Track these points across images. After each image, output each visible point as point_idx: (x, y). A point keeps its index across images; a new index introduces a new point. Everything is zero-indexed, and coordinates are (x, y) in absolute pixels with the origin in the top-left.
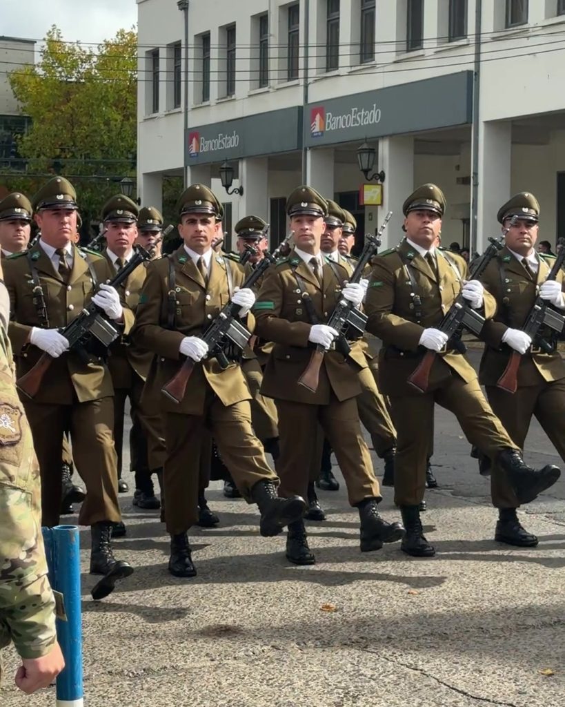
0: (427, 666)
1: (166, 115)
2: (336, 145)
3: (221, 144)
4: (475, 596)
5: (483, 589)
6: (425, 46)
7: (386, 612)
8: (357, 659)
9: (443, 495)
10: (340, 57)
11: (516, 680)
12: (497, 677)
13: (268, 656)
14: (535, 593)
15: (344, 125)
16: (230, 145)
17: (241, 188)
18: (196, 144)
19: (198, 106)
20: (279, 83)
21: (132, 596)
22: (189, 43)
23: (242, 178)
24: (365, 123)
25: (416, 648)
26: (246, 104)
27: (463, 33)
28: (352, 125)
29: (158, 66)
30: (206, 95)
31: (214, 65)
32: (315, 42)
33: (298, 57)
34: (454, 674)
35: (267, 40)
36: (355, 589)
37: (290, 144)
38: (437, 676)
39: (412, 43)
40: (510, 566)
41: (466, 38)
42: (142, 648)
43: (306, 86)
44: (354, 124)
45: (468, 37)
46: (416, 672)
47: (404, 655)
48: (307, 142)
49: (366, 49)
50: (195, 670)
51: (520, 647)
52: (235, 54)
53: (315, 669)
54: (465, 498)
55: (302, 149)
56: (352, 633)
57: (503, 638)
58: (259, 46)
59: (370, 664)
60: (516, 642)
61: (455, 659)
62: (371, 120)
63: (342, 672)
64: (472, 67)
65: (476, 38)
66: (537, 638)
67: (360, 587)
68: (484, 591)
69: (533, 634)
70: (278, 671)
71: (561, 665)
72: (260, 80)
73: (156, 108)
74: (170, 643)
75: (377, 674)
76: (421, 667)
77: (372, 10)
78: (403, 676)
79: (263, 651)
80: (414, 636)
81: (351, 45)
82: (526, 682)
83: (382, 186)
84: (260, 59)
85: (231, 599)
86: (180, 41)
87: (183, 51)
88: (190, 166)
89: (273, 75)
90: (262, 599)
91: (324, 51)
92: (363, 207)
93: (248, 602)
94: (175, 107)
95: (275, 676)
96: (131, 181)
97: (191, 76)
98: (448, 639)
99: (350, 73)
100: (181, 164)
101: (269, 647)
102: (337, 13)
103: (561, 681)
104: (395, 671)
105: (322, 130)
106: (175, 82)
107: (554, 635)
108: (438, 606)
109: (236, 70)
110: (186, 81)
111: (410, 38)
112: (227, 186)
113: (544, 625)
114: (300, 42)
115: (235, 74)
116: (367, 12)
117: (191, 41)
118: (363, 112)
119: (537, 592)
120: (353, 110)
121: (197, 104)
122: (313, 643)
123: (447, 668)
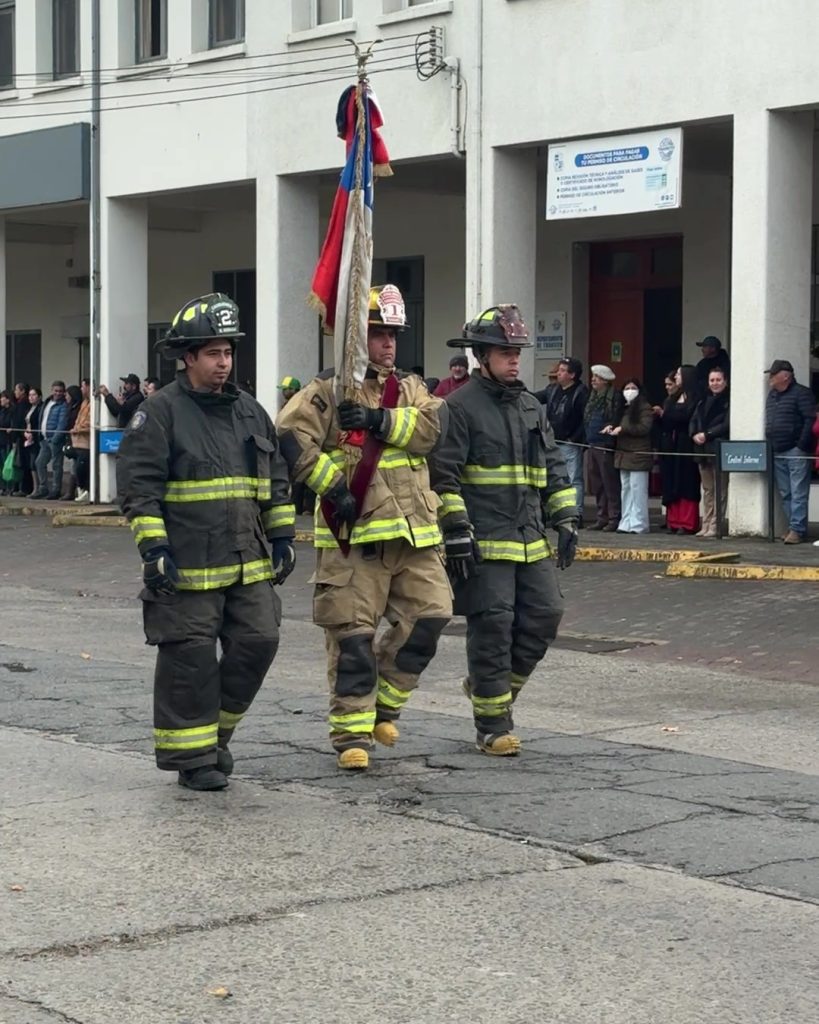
0: (46, 997)
4: (117, 889)
5: (126, 878)
6: (18, 85)
9: (61, 742)
11: (180, 1008)
12: (150, 1005)
14: (202, 880)
25: (30, 970)
27: (74, 68)
34: (89, 1005)
38: (64, 1010)
40: (166, 841)
41: (79, 75)
45: (82, 74)
46: (34, 1007)
47: (12, 982)
51: (182, 958)
54: (96, 746)
57: (158, 947)
60: (177, 953)
61: (88, 982)
64: (88, 118)
65: (93, 76)
66: (206, 944)
68: (128, 881)
69: (201, 939)
71: (243, 981)
76: (39, 999)
78: (12, 1013)
80: (27, 952)
82: (192, 1010)
98: (77, 953)
103: (241, 1005)
107: (231, 938)
108: (63, 906)
113: (216, 924)
119: (204, 878)
123: (79, 997)
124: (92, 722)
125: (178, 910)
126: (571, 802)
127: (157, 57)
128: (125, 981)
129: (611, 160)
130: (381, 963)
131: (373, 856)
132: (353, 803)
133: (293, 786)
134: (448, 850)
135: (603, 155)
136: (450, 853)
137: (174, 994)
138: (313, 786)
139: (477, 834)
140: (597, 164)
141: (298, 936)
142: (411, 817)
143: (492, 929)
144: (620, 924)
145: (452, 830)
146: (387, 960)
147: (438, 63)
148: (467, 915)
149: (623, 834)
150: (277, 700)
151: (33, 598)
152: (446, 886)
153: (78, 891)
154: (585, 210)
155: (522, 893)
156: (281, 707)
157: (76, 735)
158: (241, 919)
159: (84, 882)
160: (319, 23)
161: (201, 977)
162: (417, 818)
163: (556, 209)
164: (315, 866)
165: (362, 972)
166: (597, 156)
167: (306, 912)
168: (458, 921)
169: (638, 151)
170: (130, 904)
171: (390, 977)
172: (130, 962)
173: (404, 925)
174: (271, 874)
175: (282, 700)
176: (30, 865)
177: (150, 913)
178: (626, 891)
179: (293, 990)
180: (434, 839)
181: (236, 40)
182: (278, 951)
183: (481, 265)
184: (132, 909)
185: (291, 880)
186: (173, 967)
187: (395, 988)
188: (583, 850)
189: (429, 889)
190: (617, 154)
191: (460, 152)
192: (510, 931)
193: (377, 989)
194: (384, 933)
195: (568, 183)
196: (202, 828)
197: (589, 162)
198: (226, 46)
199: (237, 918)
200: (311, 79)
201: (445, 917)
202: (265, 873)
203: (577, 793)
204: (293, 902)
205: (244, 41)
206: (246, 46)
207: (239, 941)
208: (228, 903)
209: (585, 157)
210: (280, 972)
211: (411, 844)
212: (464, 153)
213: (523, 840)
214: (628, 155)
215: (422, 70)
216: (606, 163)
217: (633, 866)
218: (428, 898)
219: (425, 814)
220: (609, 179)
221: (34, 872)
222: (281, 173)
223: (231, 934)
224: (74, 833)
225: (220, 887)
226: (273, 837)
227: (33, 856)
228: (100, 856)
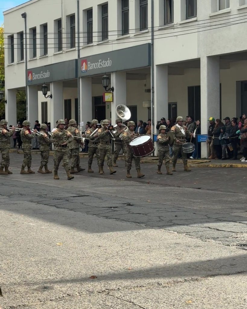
0: (135, 300)
1: (17, 64)
2: (93, 76)
3: (42, 76)
6: (130, 33)
8: (104, 298)
9: (141, 226)
10: (93, 38)
11: (174, 305)
12: (165, 304)
13: (66, 299)
14: (182, 267)
15: (96, 67)
16: (46, 76)
17: (51, 95)
18: (31, 76)
19: (32, 59)
20: (67, 49)
21: (5, 275)
22: (27, 32)
23: (51, 90)
24: (105, 66)
25: (130, 293)
26: (52, 58)
27: (146, 26)
28: (99, 67)
29: (13, 42)
30: (35, 55)
31: (38, 41)
32: (82, 31)
33: (75, 38)
34: (147, 303)
35: (61, 30)
36: (103, 268)
37: (72, 76)
38: (140, 305)
39: (124, 32)
40: (171, 256)
41: (147, 29)
42: (9, 297)
43: (79, 51)
44: (100, 66)
45: (148, 29)
46: (131, 303)
47: (125, 296)
48: (80, 74)
49: (105, 34)
50: (33, 306)
51: (175, 291)
52: (47, 37)
53: (86, 304)
54: (151, 227)
55: (77, 78)
56: (102, 287)
57: (168, 287)
58: (58, 33)
59: (110, 301)
60: (174, 289)
61: (147, 297)
62: (108, 65)
63: (98, 305)
64: (150, 42)
65: (152, 29)
66: (182, 286)
67: (106, 267)
69: (181, 285)
70: (70, 305)
71: (193, 298)
72: (59, 48)
73: (13, 61)
74: (22, 295)
75: (113, 305)
76: (132, 301)
77: (106, 17)
78: (125, 305)
79: (63, 297)
80: (129, 287)
81: (98, 32)
82: (178, 306)
83: (113, 93)
84: (58, 38)
85: (49, 274)
86: (23, 31)
87: (24, 35)
88: (29, 86)
89: (64, 45)
90: (63, 274)
91: (86, 35)
92: (105, 102)
93: (56, 275)
94: (21, 60)
95: (69, 308)
96: (2, 93)
97: (28, 46)
99: (98, 45)
100: (24, 85)
101: (66, 295)
102: (92, 19)
103: (193, 305)
104: (121, 303)
105: (86, 69)
106: (21, 49)
108: (140, 274)
109: (48, 43)
110: (26, 48)
111: (123, 30)
112: (45, 94)
114: (76, 31)
115: (47, 45)
116: (105, 18)
117: (28, 31)
118: (104, 62)
120: (99, 60)
121: (31, 59)
122: (85, 292)
123: (144, 301)
124: (150, 220)
127: (170, 22)
128: (158, 297)
130: (236, 294)
132: (229, 245)
133: (210, 240)
137: (172, 301)
138: (216, 240)
141: (210, 285)
146: (238, 293)
150: (206, 214)
151: (134, 184)
156: (207, 217)
157: (145, 224)
160: (219, 10)
161: (181, 296)
165: (230, 296)
167: (213, 278)
171: (239, 298)
172: (159, 291)
174: (203, 266)
175: (207, 215)
176: (131, 262)
179: (208, 301)
181: (194, 16)
182: (204, 289)
185: (209, 268)
186: (172, 293)
187: (240, 301)
193: (234, 301)
194: (237, 285)
196: (182, 252)
198: (191, 18)
200: (217, 27)
204: (209, 275)
205: (196, 17)
206: (197, 18)
207: (192, 286)
210: (204, 295)
221: (132, 264)
222: (208, 56)
223: (190, 284)
224: (144, 253)
225: (187, 270)
226: (203, 255)
227: (132, 259)
228: (151, 260)
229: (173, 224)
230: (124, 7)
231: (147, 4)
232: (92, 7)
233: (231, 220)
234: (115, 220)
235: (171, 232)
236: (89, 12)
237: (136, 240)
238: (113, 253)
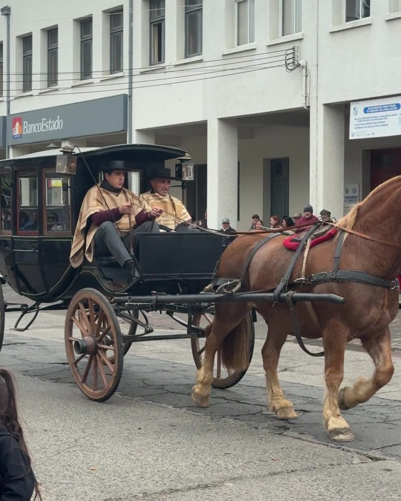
2: (32, 145)
4: (141, 470)
6: (93, 76)
7: (77, 484)
10: (33, 83)
14: (182, 466)
15: (37, 130)
24: (52, 129)
27: (120, 68)
28: (42, 131)
32: (15, 71)
33: (3, 82)
36: (54, 468)
39: (84, 75)
40: (164, 446)
41: (122, 72)
43: (9, 102)
44: (44, 129)
45: (124, 71)
48: (10, 142)
49: (52, 77)
54: (130, 398)
55: (6, 146)
62: (56, 127)
64: (127, 92)
65: (129, 72)
67: (58, 466)
68: (146, 466)
69: (182, 496)
77: (56, 50)
81: (41, 74)
91: (21, 78)
92: (51, 189)
99: (40, 94)
102: (31, 51)
105: (21, 133)
107: (197, 496)
108: (115, 478)
111: (83, 71)
113: (190, 489)
114: (4, 71)
116: (52, 51)
118: (50, 122)
119: (184, 465)
120: (43, 119)
124: (128, 387)
125: (170, 481)
126: (364, 429)
127: (160, 62)
129: (381, 110)
131: (266, 455)
132: (256, 428)
133: (226, 419)
134: (303, 453)
135: (377, 108)
136: (304, 454)
138: (236, 419)
139: (317, 445)
140: (375, 112)
141: (230, 495)
142: (284, 435)
143: (326, 494)
144: (391, 493)
145: (306, 443)
147: (296, 63)
148: (313, 486)
149: (391, 446)
152: (303, 470)
153: (122, 471)
154: (368, 135)
155: (340, 475)
157: (120, 393)
158: (201, 486)
159: (125, 466)
160: (238, 45)
162: (288, 436)
163: (354, 134)
164: (237, 460)
166: (374, 108)
167: (234, 483)
168: (309, 489)
169: (395, 106)
170: (148, 478)
173: (282, 491)
174: (216, 463)
176: (99, 457)
177: (157, 483)
178: (393, 475)
180: (296, 447)
181: (197, 54)
183: (317, 162)
184: (148, 480)
185: (226, 467)
188: (371, 453)
189: (294, 472)
190: (385, 107)
191: (307, 107)
192: (335, 494)
194: (272, 494)
195: (361, 121)
196: (182, 440)
197: (371, 111)
198: (193, 56)
199: (199, 485)
200: (233, 72)
201: (302, 487)
202: (213, 463)
203: (367, 425)
204: (227, 478)
205: (202, 54)
206: (203, 57)
207: (201, 497)
208: (194, 477)
209: (369, 109)
211: (285, 449)
212: (309, 107)
213: (341, 448)
214: (390, 108)
215: (288, 67)
216: (379, 111)
217: (396, 462)
218: (294, 478)
219: (292, 434)
220: (380, 119)
221: (101, 460)
222: (219, 117)
223: (197, 493)
224: (120, 442)
225: (191, 470)
226: (217, 445)
227: (100, 452)
228: (133, 453)
229: (166, 392)
230: (84, 35)
231: (122, 31)
232: (31, 33)
233: (258, 386)
234: (71, 385)
235: (163, 405)
236: (26, 40)
237: (106, 419)
238: (69, 442)
